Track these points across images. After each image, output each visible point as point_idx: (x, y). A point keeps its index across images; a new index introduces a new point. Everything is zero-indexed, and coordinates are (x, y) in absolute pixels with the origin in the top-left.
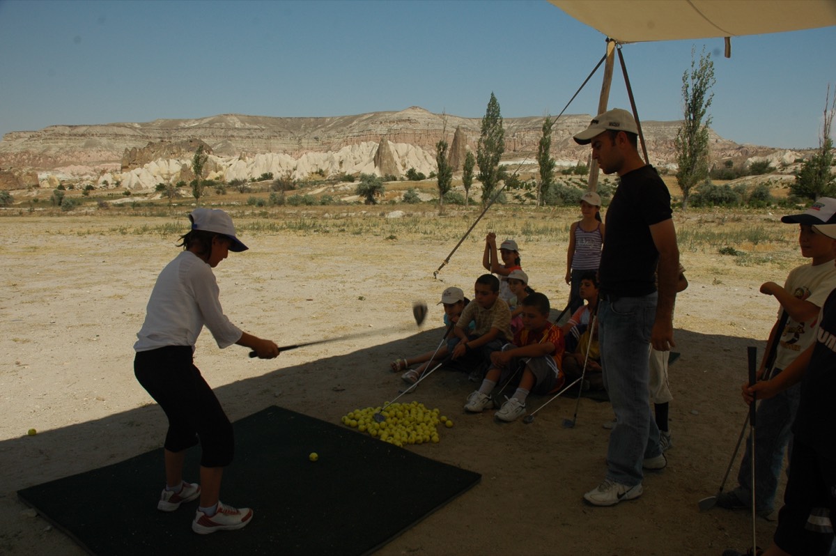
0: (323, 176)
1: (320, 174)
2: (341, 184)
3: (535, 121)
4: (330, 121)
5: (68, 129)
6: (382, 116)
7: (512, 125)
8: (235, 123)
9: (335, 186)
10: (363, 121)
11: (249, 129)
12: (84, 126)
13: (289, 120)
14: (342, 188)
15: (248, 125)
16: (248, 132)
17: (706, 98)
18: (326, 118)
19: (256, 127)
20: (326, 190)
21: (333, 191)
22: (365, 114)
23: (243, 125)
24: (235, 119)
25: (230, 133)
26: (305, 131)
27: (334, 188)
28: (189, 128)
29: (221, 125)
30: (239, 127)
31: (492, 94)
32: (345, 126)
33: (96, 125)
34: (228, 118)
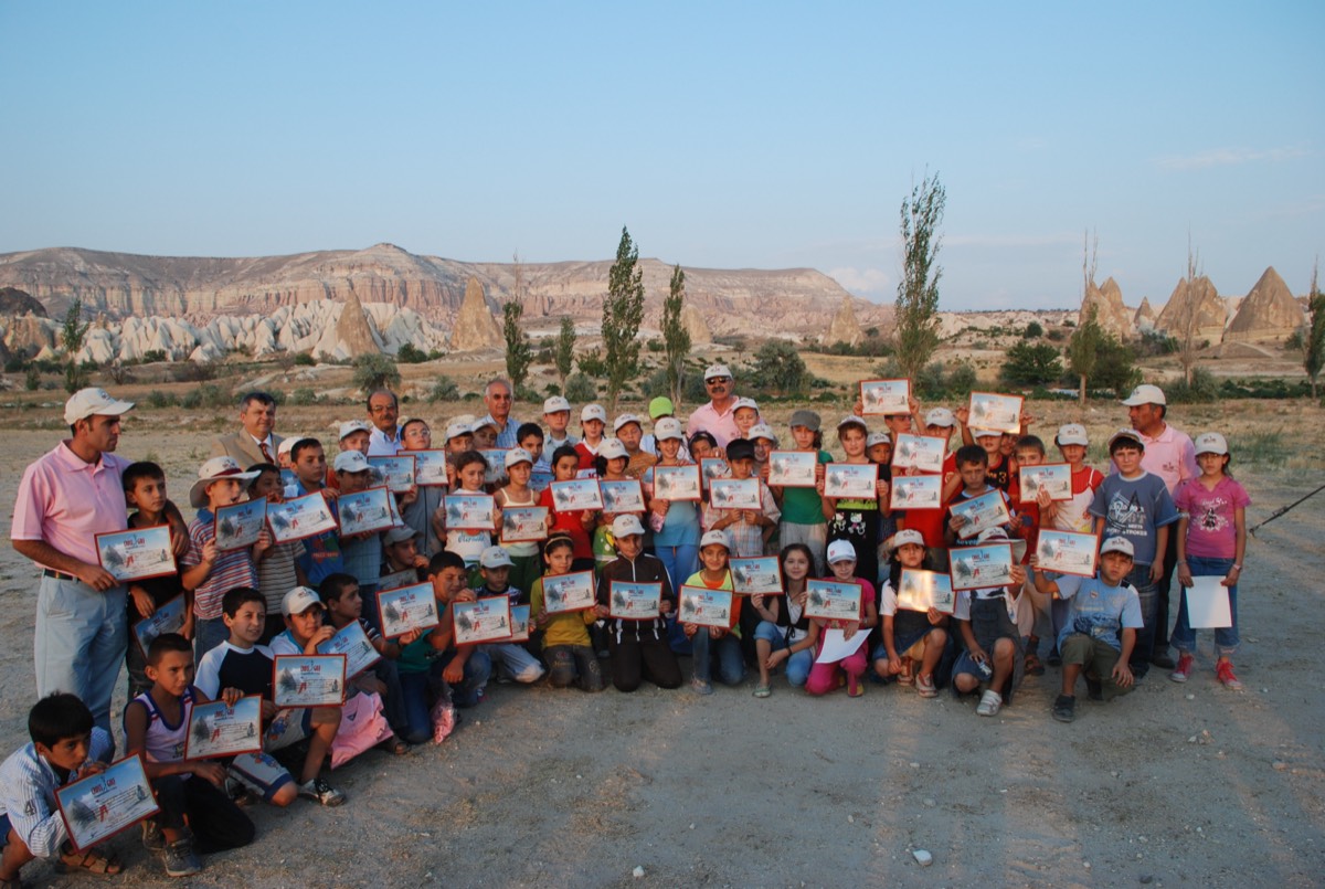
0: (248, 355)
1: (242, 353)
2: (297, 369)
3: (575, 267)
4: (243, 264)
6: (330, 258)
7: (539, 274)
8: (74, 263)
9: (290, 372)
10: (299, 265)
13: (172, 261)
14: (300, 376)
15: (98, 268)
16: (99, 279)
17: (932, 241)
18: (235, 259)
19: (113, 271)
20: (274, 379)
21: (286, 380)
22: (303, 254)
23: (89, 266)
24: (77, 257)
25: (67, 280)
26: (199, 279)
27: (287, 376)
29: (49, 267)
30: (83, 270)
31: (625, 229)
32: (268, 272)
34: (63, 255)
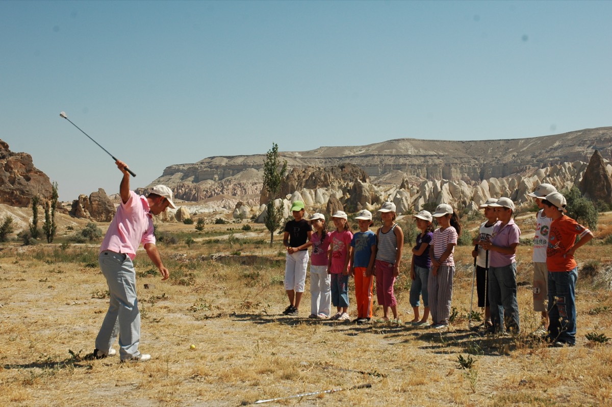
4: (524, 143)
5: (226, 160)
6: (593, 134)
11: (424, 156)
12: (241, 156)
15: (422, 152)
16: (423, 159)
19: (432, 153)
23: (416, 151)
25: (402, 161)
28: (354, 157)
29: (391, 152)
30: (413, 154)
33: (254, 155)
34: (400, 144)
